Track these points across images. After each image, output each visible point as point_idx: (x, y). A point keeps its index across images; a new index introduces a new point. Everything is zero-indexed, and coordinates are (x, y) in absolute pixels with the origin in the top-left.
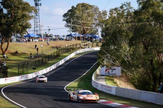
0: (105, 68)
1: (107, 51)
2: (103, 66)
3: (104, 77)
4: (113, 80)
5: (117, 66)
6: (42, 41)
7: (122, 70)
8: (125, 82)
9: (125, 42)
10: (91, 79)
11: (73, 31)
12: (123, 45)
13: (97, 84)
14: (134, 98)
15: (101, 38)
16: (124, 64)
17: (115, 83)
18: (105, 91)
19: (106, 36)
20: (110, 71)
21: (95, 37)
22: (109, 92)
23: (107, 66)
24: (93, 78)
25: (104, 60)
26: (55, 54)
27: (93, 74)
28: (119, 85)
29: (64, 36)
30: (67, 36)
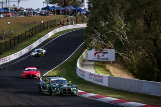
0: (93, 51)
1: (96, 28)
2: (91, 49)
3: (92, 63)
4: (104, 67)
5: (110, 48)
6: (9, 16)
7: (116, 54)
8: (121, 69)
9: (120, 16)
10: (76, 66)
11: (50, 3)
12: (116, 20)
13: (84, 72)
14: (133, 91)
15: (88, 10)
16: (118, 46)
17: (108, 71)
18: (94, 82)
19: (94, 8)
20: (101, 55)
21: (80, 10)
22: (100, 83)
23: (96, 49)
24: (78, 65)
25: (92, 40)
26: (27, 34)
27: (79, 60)
28: (113, 74)
29: (38, 10)
30: (43, 9)
